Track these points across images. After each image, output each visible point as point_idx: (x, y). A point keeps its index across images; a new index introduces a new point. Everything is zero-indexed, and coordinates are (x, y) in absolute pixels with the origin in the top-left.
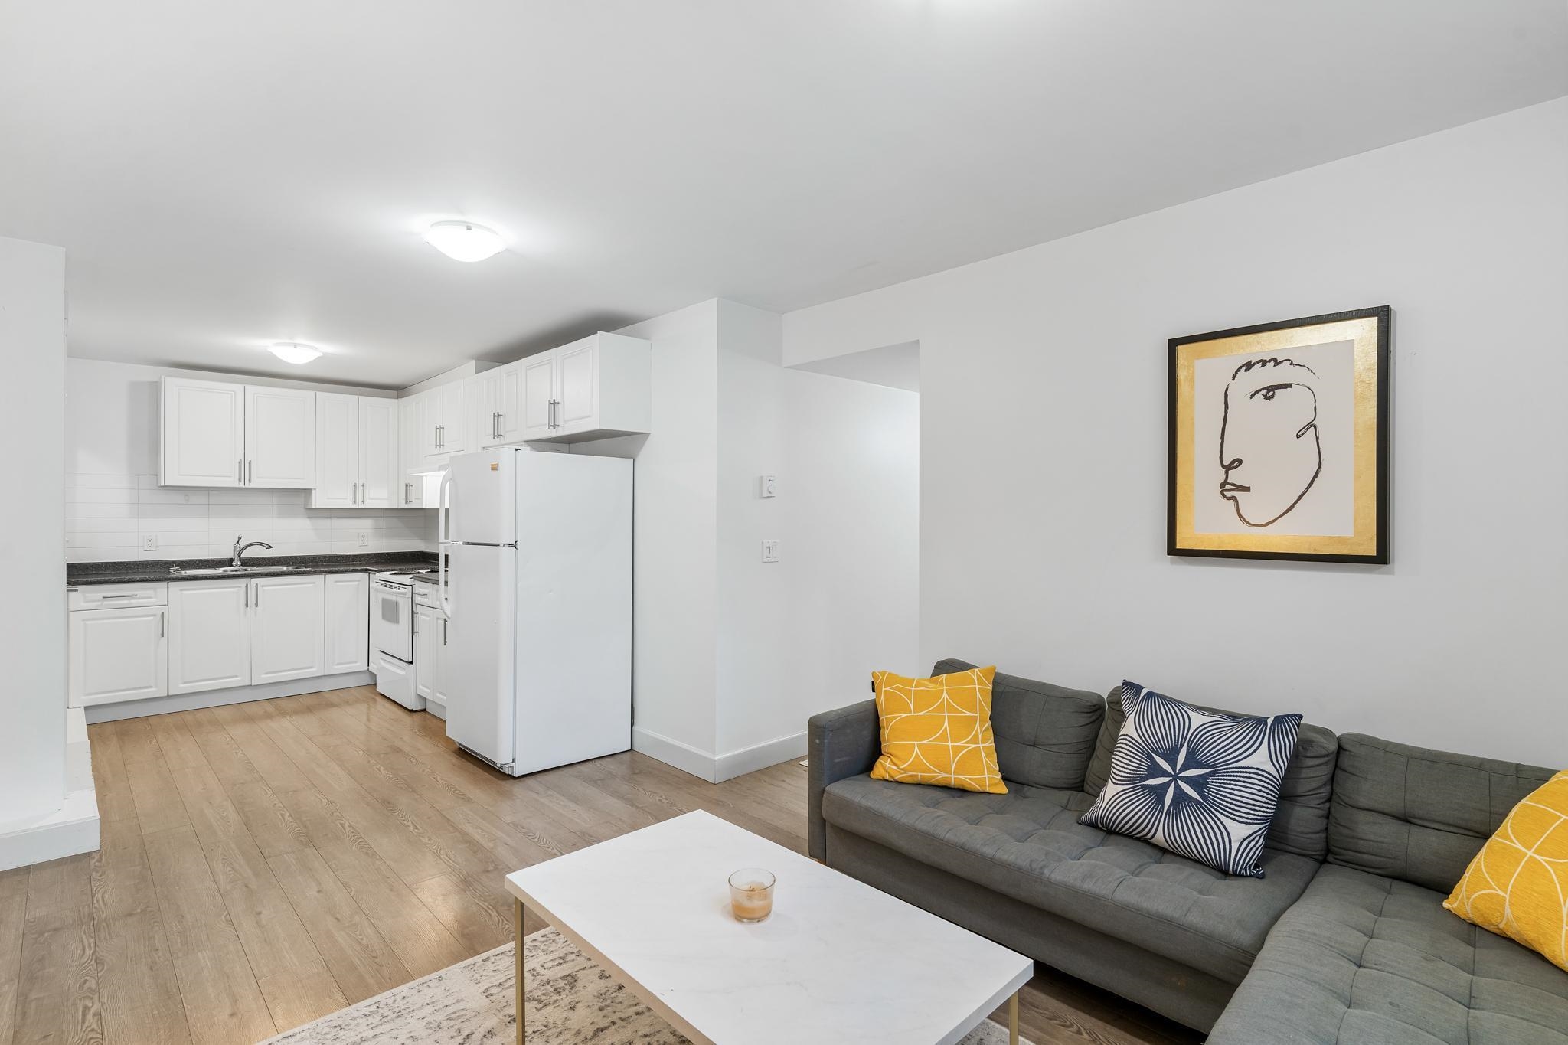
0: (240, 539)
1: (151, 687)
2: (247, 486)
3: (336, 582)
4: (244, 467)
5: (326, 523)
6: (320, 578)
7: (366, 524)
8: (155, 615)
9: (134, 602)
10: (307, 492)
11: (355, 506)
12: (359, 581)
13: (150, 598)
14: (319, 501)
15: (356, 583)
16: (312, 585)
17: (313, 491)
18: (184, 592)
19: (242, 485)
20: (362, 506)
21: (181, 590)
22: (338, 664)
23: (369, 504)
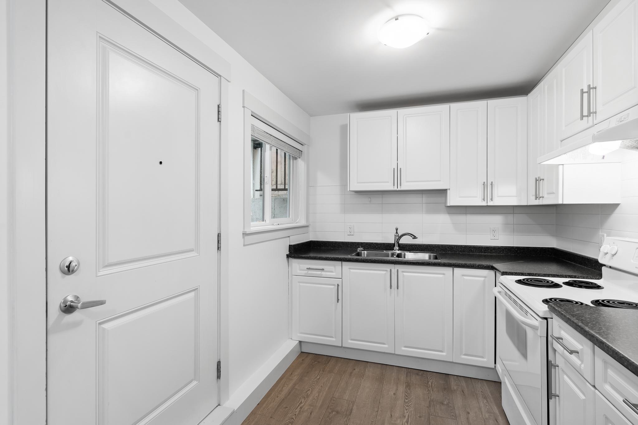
0: (397, 229)
1: (332, 337)
2: (399, 189)
3: (463, 275)
4: (397, 174)
5: (462, 219)
6: (448, 271)
7: (497, 220)
8: (334, 285)
9: (324, 273)
10: (443, 192)
11: (484, 204)
12: (485, 277)
13: (332, 272)
14: (453, 200)
15: (483, 279)
16: (442, 276)
17: (448, 191)
18: (352, 270)
19: (395, 188)
20: (490, 203)
21: (350, 269)
22: (465, 355)
23: (497, 202)
